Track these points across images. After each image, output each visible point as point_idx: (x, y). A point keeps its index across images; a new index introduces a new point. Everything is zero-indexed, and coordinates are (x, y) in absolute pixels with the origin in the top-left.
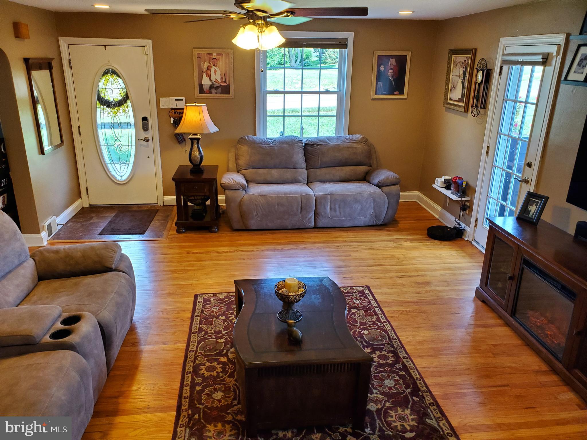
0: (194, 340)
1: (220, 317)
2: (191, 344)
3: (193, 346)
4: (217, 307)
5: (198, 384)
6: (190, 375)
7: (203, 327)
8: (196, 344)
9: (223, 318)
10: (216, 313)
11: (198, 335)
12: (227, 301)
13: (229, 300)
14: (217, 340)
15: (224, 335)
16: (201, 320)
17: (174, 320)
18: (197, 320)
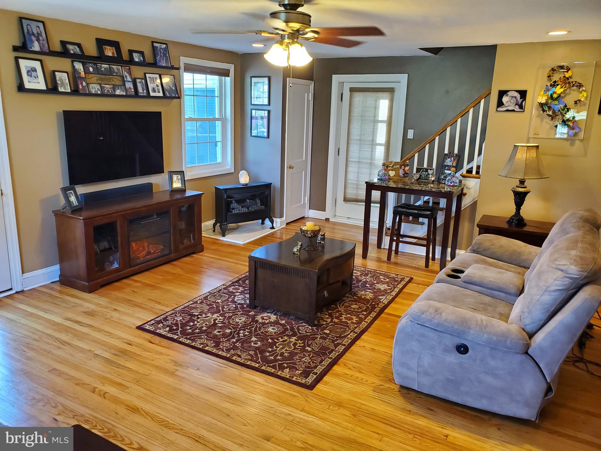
0: (349, 340)
1: (309, 350)
2: (353, 338)
3: (353, 336)
4: (304, 361)
5: (363, 314)
6: (366, 320)
7: (332, 347)
8: (349, 336)
9: (307, 348)
10: (309, 355)
11: (342, 342)
12: (286, 363)
13: (283, 363)
14: (330, 333)
15: (321, 334)
16: (329, 354)
17: (354, 368)
18: (333, 355)
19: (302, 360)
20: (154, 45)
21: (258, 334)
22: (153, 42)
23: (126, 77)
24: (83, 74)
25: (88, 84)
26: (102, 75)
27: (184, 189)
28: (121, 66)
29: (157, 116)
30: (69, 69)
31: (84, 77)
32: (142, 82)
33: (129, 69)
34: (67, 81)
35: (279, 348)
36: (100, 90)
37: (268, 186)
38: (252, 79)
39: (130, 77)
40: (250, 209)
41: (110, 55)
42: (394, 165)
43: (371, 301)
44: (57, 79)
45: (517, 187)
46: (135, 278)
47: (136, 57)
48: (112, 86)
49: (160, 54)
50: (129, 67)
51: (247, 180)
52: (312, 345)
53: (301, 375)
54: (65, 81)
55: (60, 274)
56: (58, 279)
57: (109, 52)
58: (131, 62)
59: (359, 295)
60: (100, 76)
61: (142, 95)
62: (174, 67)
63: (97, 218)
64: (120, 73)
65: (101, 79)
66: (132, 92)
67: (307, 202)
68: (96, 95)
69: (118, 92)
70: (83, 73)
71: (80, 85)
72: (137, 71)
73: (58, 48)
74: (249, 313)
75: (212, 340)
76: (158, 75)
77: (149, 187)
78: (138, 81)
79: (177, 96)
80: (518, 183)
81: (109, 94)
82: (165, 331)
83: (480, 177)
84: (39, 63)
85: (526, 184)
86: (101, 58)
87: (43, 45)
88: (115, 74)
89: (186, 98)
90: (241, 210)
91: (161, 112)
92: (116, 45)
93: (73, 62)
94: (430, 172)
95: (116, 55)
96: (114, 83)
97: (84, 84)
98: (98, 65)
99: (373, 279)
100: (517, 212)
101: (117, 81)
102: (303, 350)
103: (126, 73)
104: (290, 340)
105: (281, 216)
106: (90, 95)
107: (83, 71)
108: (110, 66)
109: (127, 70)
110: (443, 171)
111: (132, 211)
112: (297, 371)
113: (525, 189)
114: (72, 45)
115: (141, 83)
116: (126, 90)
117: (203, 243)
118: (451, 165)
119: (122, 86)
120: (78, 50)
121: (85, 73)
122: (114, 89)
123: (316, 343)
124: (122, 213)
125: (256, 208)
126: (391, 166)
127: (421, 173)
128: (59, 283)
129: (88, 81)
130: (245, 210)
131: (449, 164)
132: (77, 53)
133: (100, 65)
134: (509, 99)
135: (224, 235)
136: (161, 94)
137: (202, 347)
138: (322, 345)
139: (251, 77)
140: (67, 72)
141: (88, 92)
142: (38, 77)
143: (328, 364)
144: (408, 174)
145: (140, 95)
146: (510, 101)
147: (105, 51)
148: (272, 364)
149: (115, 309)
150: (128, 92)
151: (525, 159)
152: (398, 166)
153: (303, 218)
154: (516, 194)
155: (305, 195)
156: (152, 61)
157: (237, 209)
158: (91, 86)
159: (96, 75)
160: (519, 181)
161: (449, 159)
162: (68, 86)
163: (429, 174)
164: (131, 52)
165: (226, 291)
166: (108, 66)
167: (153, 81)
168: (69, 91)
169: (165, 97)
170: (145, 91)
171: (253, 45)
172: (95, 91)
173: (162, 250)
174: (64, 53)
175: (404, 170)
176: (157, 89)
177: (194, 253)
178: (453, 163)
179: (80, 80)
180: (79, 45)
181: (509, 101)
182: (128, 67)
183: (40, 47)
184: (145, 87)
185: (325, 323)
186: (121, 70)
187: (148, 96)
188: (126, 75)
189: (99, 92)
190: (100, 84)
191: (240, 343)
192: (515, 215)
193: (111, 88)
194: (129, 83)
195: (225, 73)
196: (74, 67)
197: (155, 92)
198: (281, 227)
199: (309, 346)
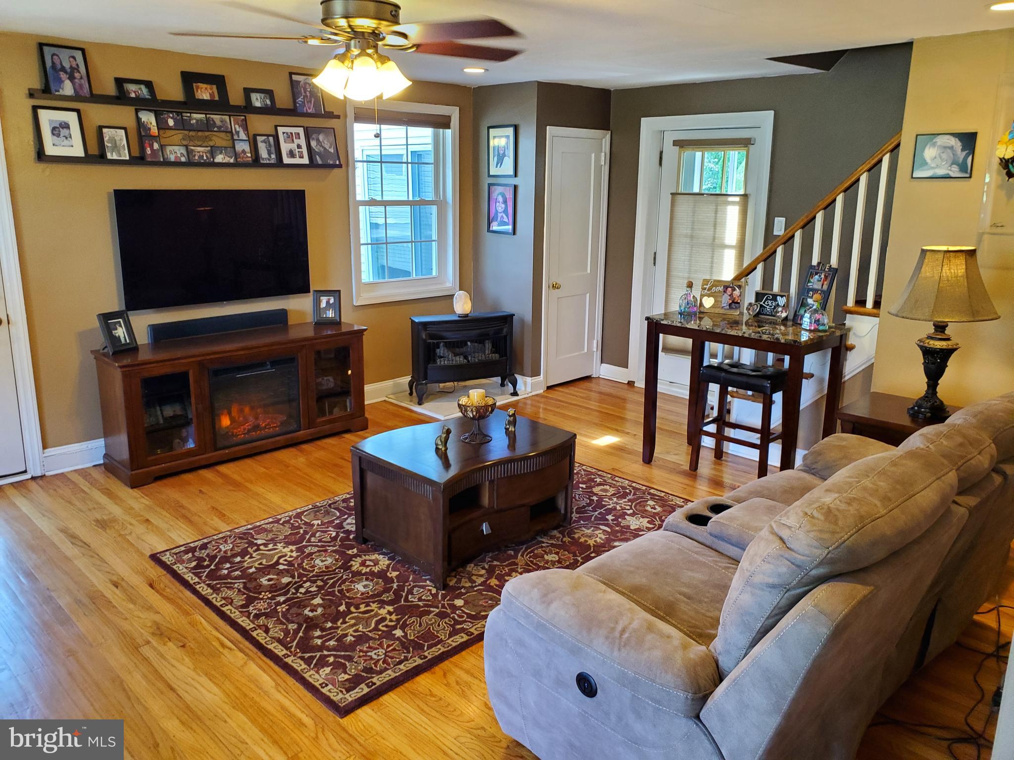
1: (397, 635)
4: (371, 656)
7: (445, 635)
9: (397, 631)
10: (389, 646)
11: (470, 628)
12: (335, 656)
13: (330, 656)
14: (462, 606)
15: (443, 607)
16: (427, 648)
18: (434, 652)
19: (369, 654)
20: (293, 79)
21: (332, 594)
22: (291, 74)
23: (238, 133)
24: (154, 130)
25: (162, 147)
26: (190, 130)
27: (339, 320)
28: (230, 116)
29: (299, 196)
30: (131, 123)
31: (157, 134)
32: (269, 142)
33: (245, 120)
34: (125, 142)
35: (348, 624)
36: (186, 156)
37: (508, 319)
38: (490, 130)
39: (246, 132)
40: (470, 359)
41: (205, 98)
42: (713, 286)
43: (592, 550)
44: (106, 139)
45: (930, 337)
46: (223, 468)
47: (257, 99)
48: (209, 148)
49: (303, 94)
50: (245, 116)
51: (467, 308)
52: (411, 627)
53: (344, 683)
54: (121, 144)
55: (104, 452)
56: (102, 462)
57: (204, 93)
58: (248, 108)
59: (576, 536)
60: (186, 132)
61: (268, 162)
62: (335, 114)
63: (148, 366)
64: (227, 127)
65: (191, 138)
66: (247, 157)
67: (595, 350)
68: (177, 164)
69: (219, 158)
70: (156, 128)
71: (149, 149)
72: (261, 124)
73: (111, 89)
74: (348, 550)
75: (244, 594)
76: (302, 128)
77: (281, 317)
78: (259, 139)
79: (337, 163)
80: (931, 330)
81: (202, 161)
82: (186, 568)
83: (879, 314)
84: (75, 114)
85: (948, 331)
86: (191, 103)
87: (81, 86)
88: (216, 129)
89: (358, 165)
90: (452, 360)
91: (304, 191)
92: (218, 81)
93: (137, 111)
94: (781, 301)
95: (217, 98)
96: (211, 143)
97: (156, 146)
98: (184, 114)
99: (631, 506)
100: (930, 392)
101: (219, 140)
102: (389, 635)
103: (237, 126)
104: (379, 611)
105: (536, 373)
106: (167, 164)
107: (156, 125)
108: (208, 116)
109: (240, 122)
110: (805, 301)
111: (217, 356)
112: (343, 675)
113: (949, 342)
114: (135, 83)
115: (266, 143)
116: (236, 155)
117: (367, 415)
118: (820, 287)
119: (229, 149)
120: (144, 91)
121: (158, 129)
122: (212, 152)
123: (420, 623)
124: (199, 359)
125: (480, 358)
126: (707, 287)
127: (764, 303)
128: (103, 468)
129: (163, 142)
130: (460, 360)
131: (816, 287)
132: (142, 96)
133: (189, 115)
134: (939, 152)
135: (420, 403)
136: (306, 161)
137: (221, 605)
138: (430, 628)
139: (489, 128)
140: (125, 129)
141: (162, 160)
142: (71, 137)
143: (408, 669)
144: (739, 303)
145: (262, 162)
146: (941, 157)
147: (197, 91)
148: (309, 655)
149: (148, 520)
150: (240, 157)
151: (937, 278)
152: (721, 289)
153: (588, 378)
154: (927, 352)
155: (591, 338)
156: (290, 106)
157: (447, 358)
158: (169, 149)
159: (182, 132)
160: (934, 325)
161: (817, 277)
162: (125, 150)
163: (778, 305)
164: (248, 92)
165: (344, 504)
166: (204, 116)
167: (290, 139)
168: (128, 158)
169: (312, 164)
170: (273, 156)
171: (466, 70)
172: (176, 157)
173: (283, 423)
174: (121, 98)
175: (731, 295)
176: (298, 152)
177: (348, 431)
178: (823, 285)
179: (149, 141)
180: (149, 85)
181: (938, 156)
182: (243, 117)
183: (75, 89)
184: (273, 149)
185: (468, 585)
186: (228, 121)
187: (279, 163)
188: (238, 130)
189: (183, 159)
190: (186, 146)
191: (286, 606)
192: (925, 398)
193: (205, 153)
194: (242, 143)
195: (442, 123)
196: (138, 120)
197: (294, 158)
198: (534, 393)
199: (403, 628)
